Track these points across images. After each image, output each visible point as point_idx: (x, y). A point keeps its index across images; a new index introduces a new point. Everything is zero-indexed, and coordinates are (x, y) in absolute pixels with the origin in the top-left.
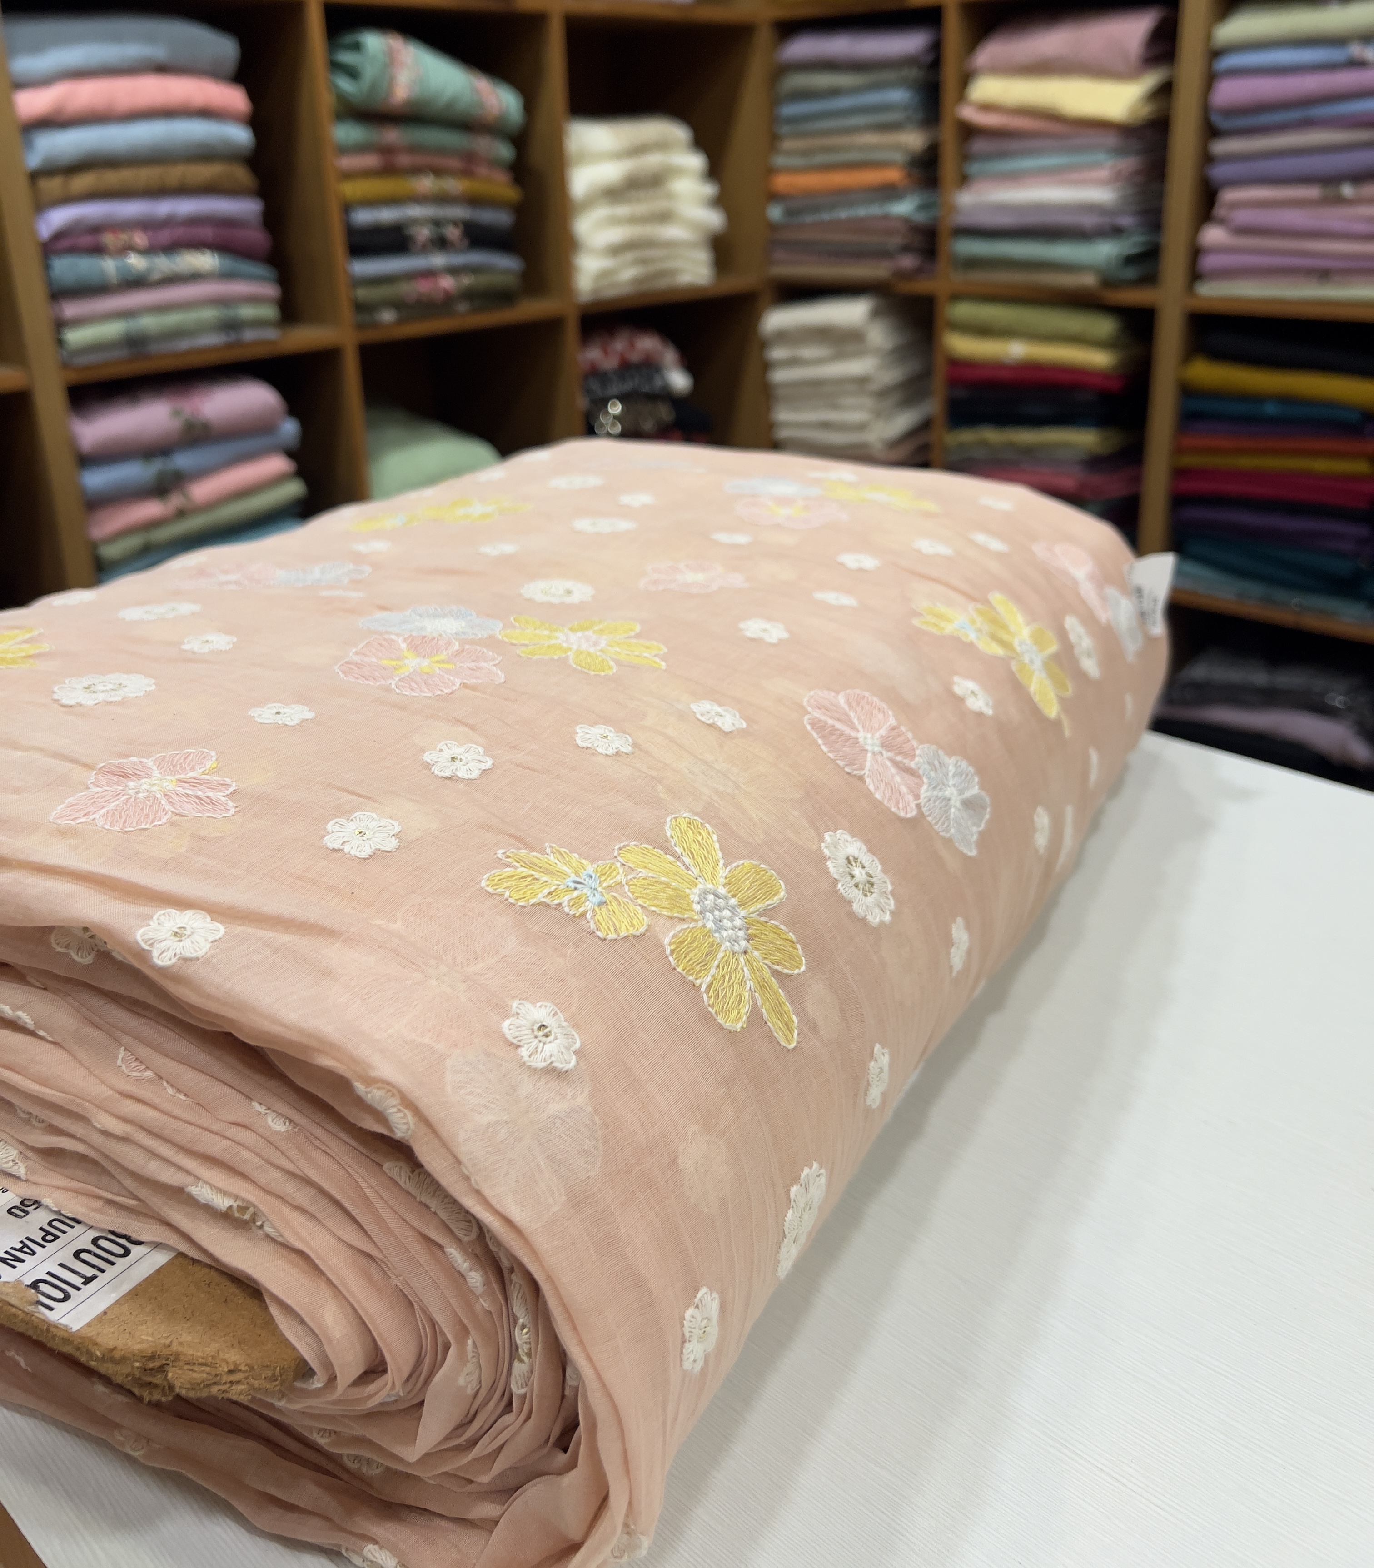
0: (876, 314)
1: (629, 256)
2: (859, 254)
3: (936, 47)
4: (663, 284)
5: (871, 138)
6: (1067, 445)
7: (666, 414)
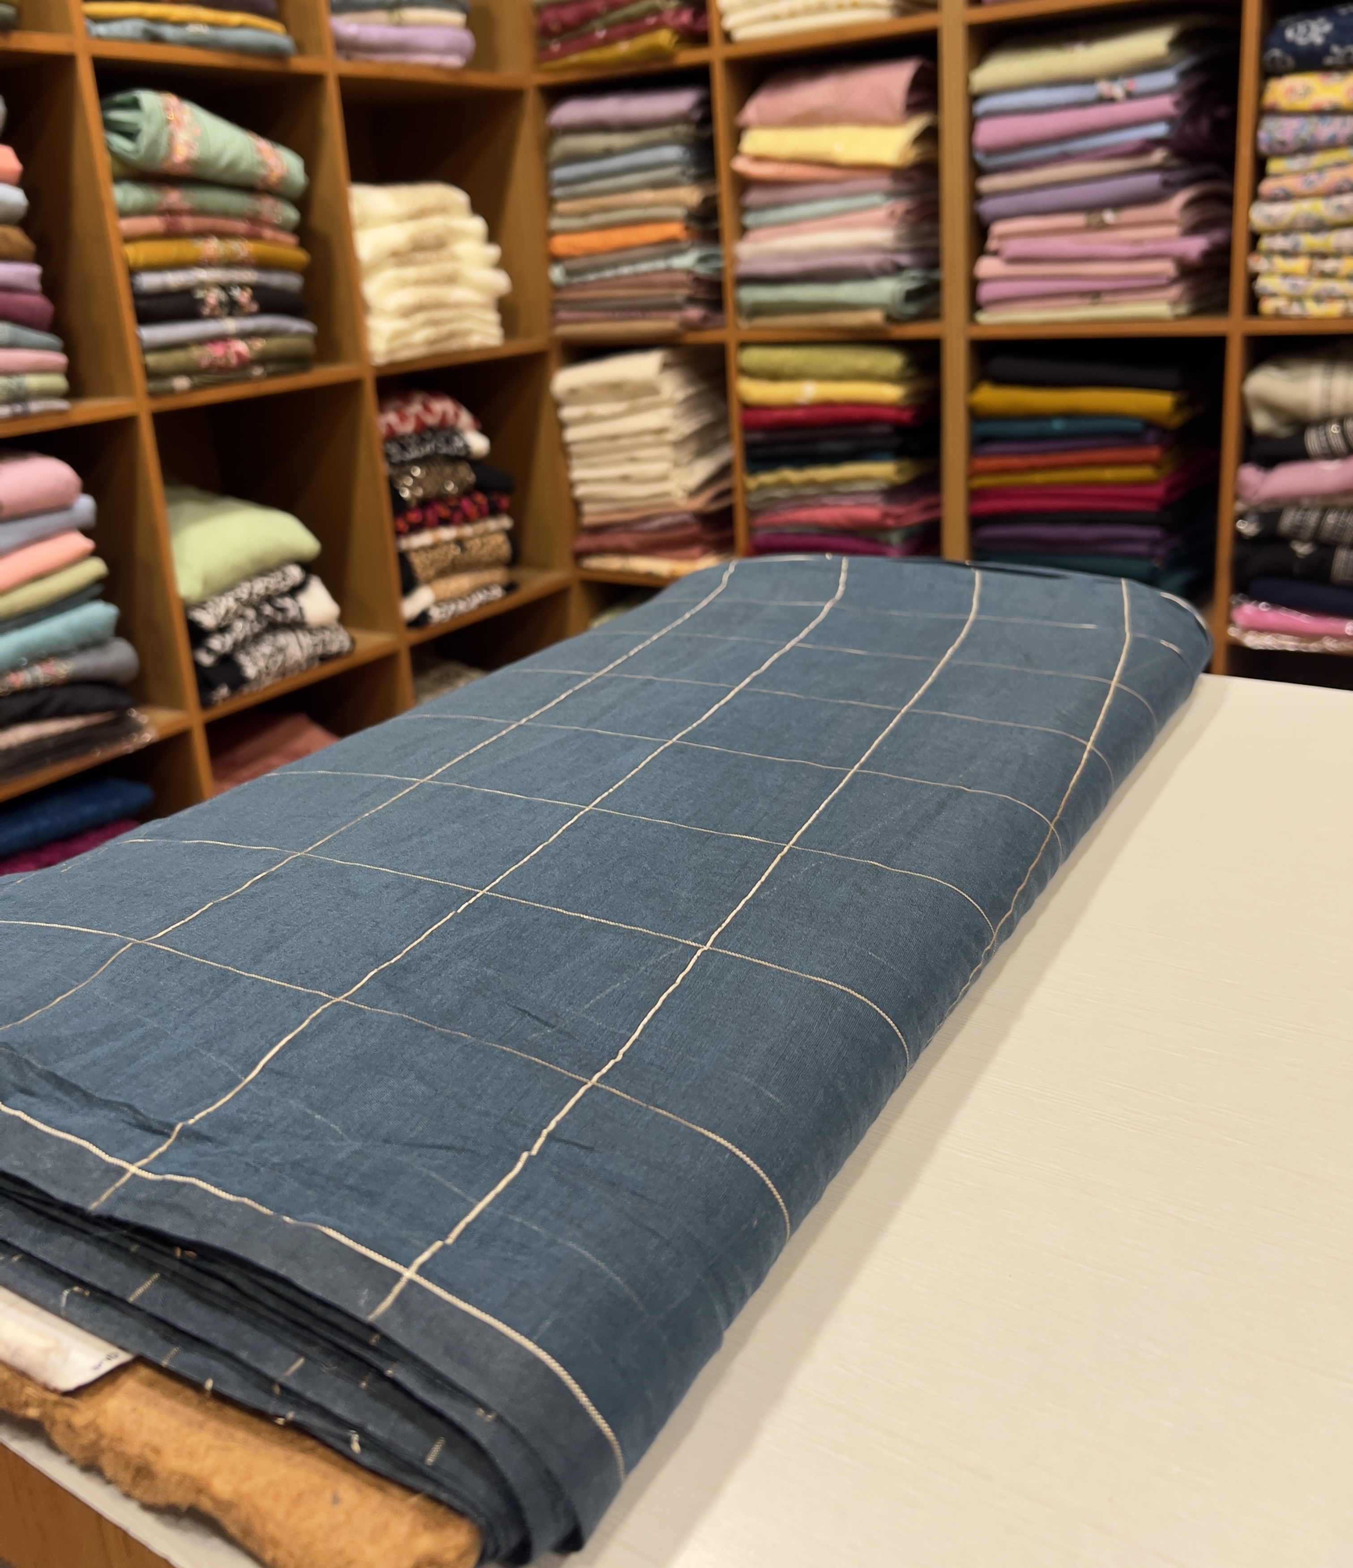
0: (666, 366)
1: (420, 317)
2: (645, 309)
3: (706, 104)
4: (455, 345)
5: (648, 196)
6: (866, 479)
7: (468, 475)
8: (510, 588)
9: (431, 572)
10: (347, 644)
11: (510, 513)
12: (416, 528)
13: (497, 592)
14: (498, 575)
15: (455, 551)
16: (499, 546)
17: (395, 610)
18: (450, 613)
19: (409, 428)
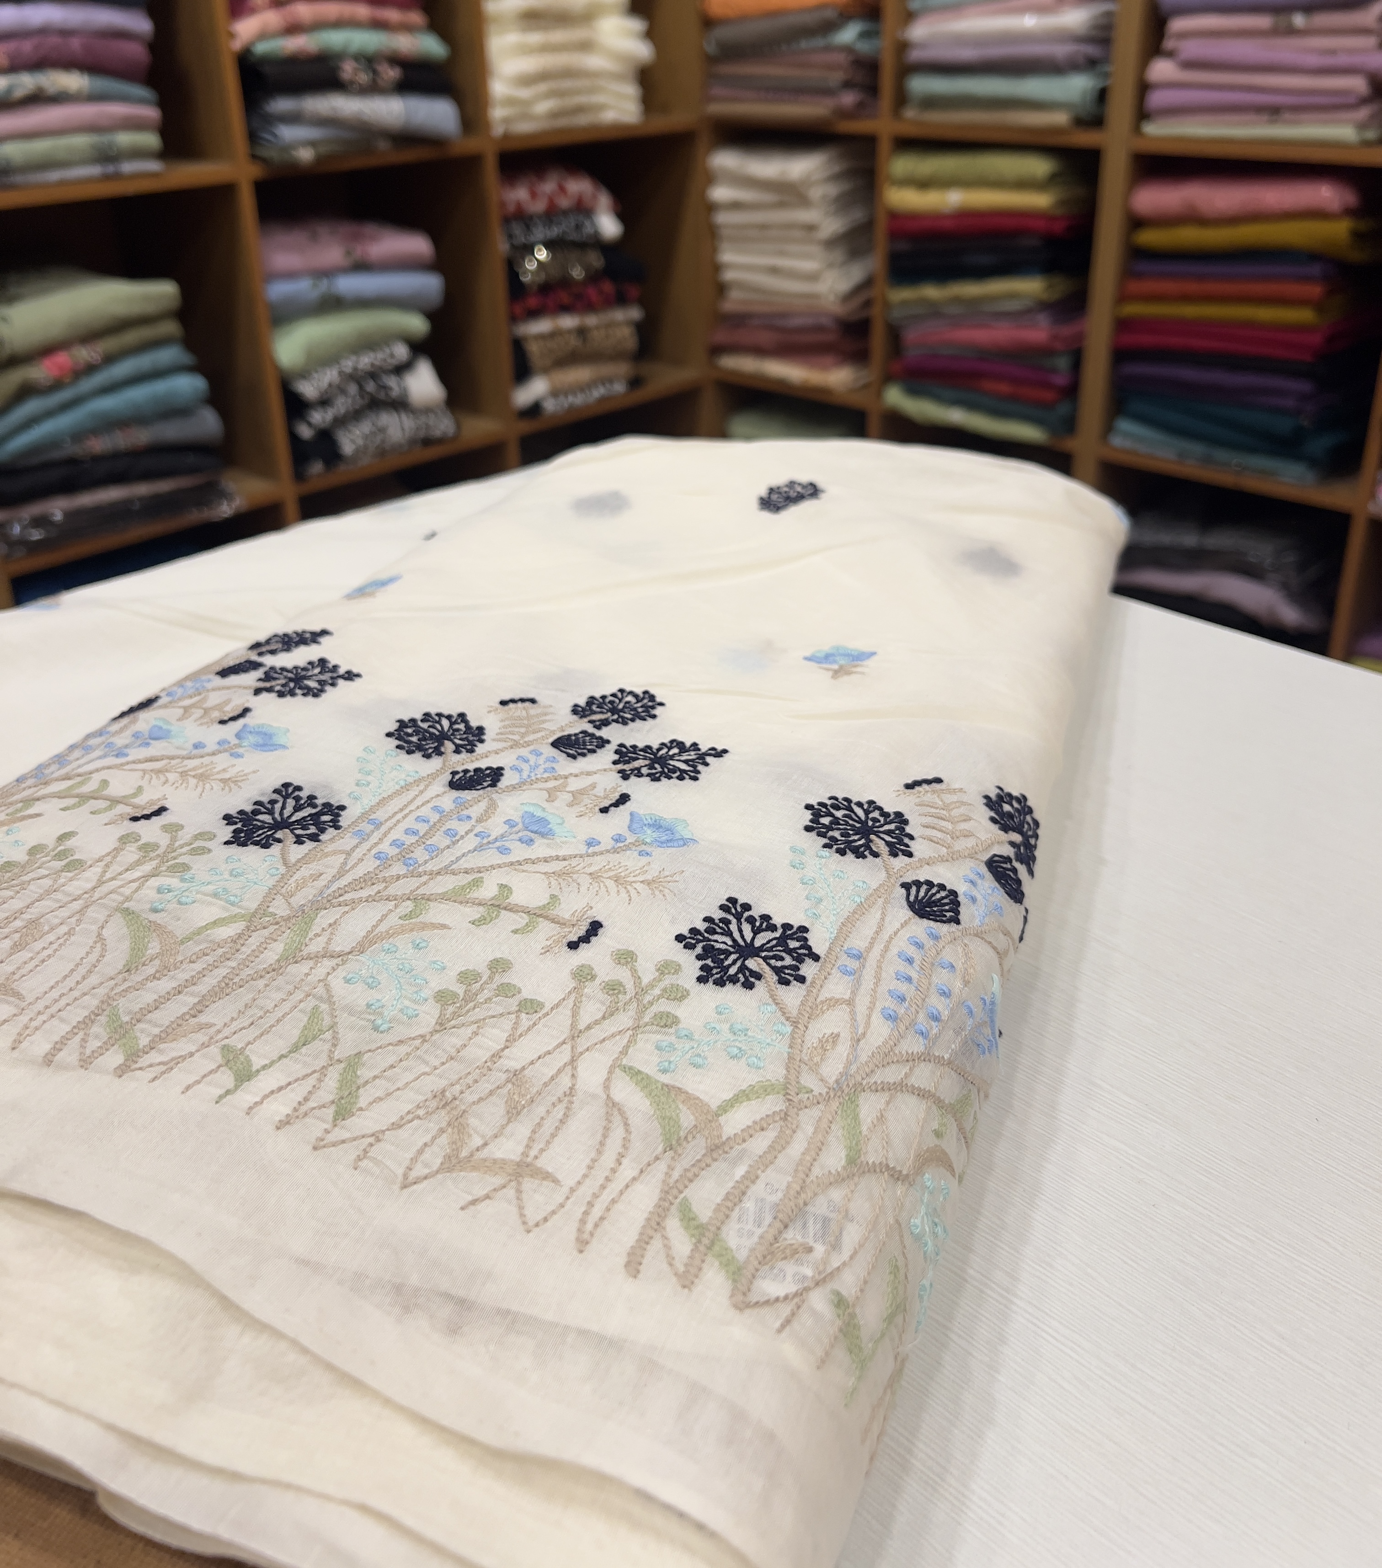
1: (544, 87)
2: (799, 91)
4: (584, 120)
6: (1012, 296)
7: (596, 260)
8: (635, 383)
9: (547, 361)
10: (452, 429)
11: (641, 303)
12: (534, 314)
13: (619, 388)
14: (623, 369)
15: (574, 342)
16: (625, 339)
17: (506, 399)
18: (566, 405)
19: (539, 207)
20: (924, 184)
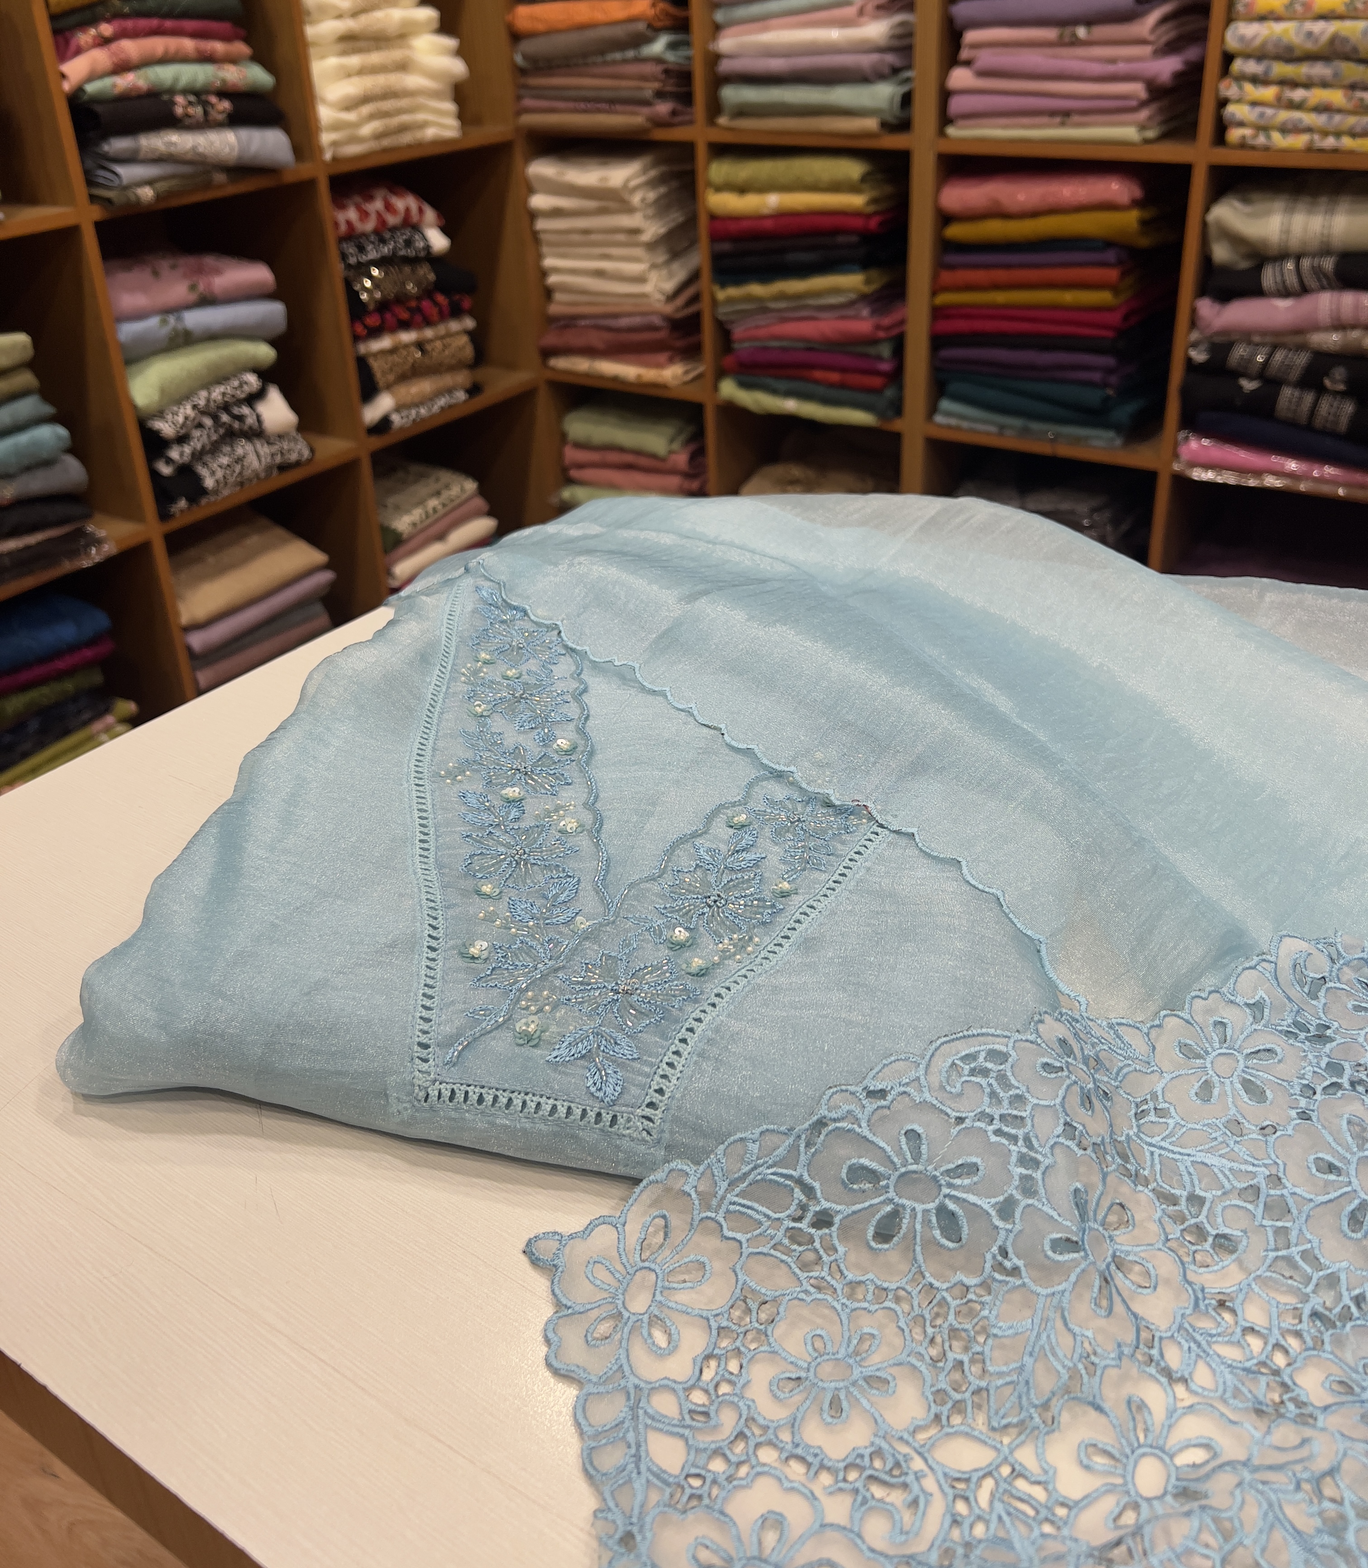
2: (613, 102)
4: (410, 138)
6: (836, 291)
7: (427, 274)
8: (474, 390)
9: (391, 377)
10: (306, 453)
11: (472, 313)
12: (375, 333)
13: (461, 396)
14: (462, 378)
15: (416, 355)
16: (461, 349)
17: (355, 417)
18: (411, 418)
19: (370, 226)
20: (742, 189)
